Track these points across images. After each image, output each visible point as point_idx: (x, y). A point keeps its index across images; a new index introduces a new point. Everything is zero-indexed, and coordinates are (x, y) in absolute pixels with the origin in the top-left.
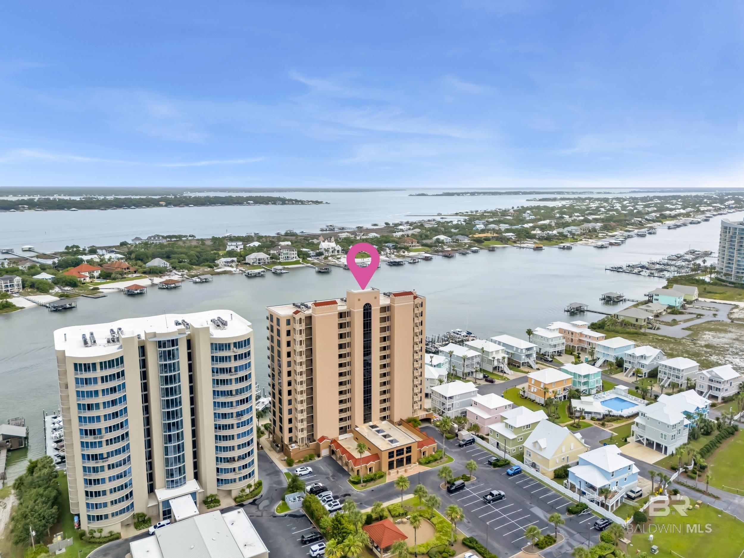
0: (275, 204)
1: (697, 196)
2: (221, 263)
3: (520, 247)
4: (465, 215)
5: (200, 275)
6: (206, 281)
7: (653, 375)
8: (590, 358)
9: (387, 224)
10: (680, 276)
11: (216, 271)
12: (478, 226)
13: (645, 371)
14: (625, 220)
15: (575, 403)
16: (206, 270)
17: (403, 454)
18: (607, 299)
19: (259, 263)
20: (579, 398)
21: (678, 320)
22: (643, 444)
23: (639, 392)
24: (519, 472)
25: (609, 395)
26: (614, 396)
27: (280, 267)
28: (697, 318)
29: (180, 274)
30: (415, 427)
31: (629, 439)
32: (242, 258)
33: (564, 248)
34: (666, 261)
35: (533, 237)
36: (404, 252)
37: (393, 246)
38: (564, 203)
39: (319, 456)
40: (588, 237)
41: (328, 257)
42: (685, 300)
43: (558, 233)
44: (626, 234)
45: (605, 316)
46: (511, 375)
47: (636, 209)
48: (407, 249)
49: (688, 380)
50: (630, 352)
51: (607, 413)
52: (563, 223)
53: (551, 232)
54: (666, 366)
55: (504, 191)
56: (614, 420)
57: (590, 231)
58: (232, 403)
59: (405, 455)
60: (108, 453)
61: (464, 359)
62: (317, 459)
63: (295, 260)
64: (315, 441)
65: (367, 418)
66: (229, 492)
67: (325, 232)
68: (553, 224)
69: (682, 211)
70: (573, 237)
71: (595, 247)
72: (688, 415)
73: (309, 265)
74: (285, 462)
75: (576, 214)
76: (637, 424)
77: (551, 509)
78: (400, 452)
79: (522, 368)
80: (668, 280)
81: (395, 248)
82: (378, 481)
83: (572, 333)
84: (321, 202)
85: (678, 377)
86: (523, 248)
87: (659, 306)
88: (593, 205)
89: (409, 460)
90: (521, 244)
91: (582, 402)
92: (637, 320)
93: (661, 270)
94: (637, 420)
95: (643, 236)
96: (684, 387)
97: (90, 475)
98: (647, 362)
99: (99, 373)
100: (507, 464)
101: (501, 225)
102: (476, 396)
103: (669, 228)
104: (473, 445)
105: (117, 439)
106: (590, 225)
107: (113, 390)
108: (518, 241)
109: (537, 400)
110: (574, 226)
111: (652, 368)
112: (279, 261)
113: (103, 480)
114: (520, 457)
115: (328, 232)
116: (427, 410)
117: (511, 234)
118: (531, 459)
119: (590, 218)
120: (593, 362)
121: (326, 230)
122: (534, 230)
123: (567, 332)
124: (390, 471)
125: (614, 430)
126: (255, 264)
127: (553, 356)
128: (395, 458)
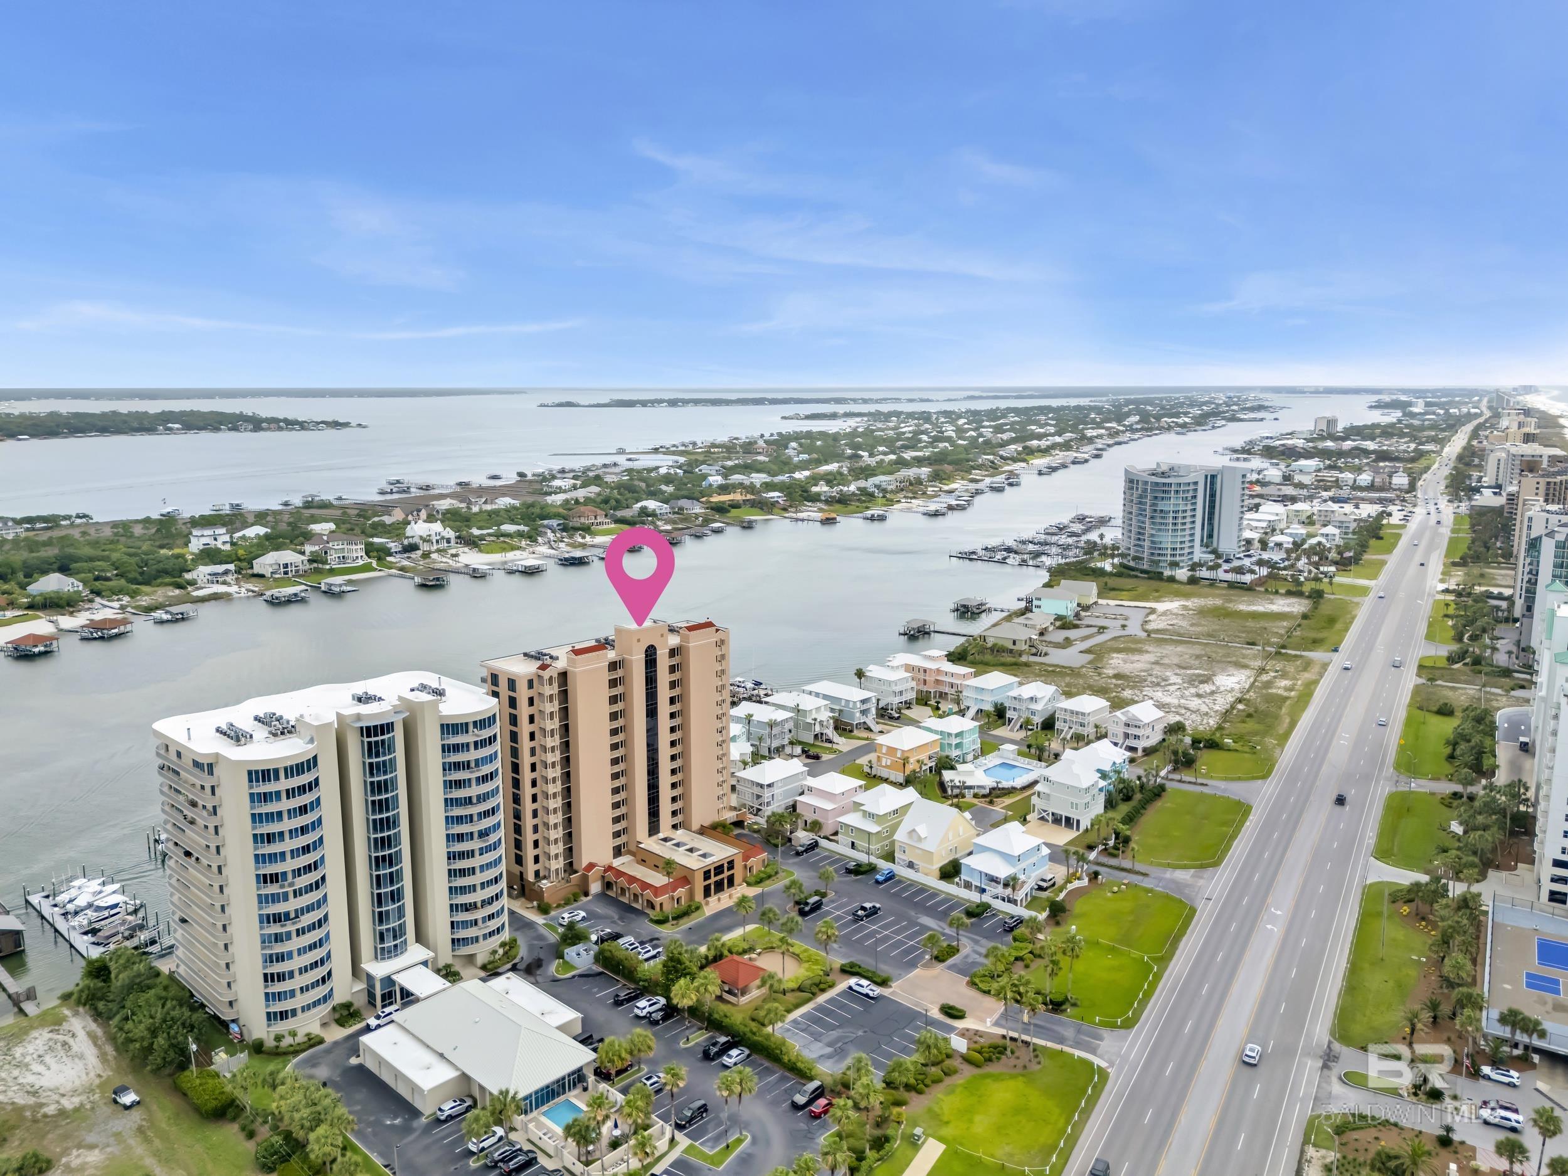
0: (235, 429)
1: (1078, 408)
2: (201, 576)
3: (797, 520)
4: (674, 453)
5: (170, 605)
6: (183, 618)
7: (1049, 725)
8: (956, 709)
9: (521, 475)
10: (1066, 564)
11: (195, 594)
12: (711, 478)
13: (1038, 720)
14: (968, 461)
15: (947, 775)
16: (171, 594)
17: (723, 872)
18: (962, 609)
19: (286, 573)
20: (953, 768)
21: (1072, 638)
22: (1047, 821)
23: (1033, 751)
24: (891, 877)
25: (992, 760)
26: (999, 761)
27: (338, 580)
28: (1099, 633)
29: (116, 604)
30: (727, 834)
31: (1028, 818)
32: (245, 564)
33: (872, 519)
34: (1043, 537)
35: (815, 498)
36: (584, 537)
37: (559, 525)
38: (852, 423)
39: (586, 894)
40: (910, 495)
41: (430, 552)
42: (1079, 605)
43: (859, 489)
44: (973, 486)
45: (965, 638)
46: (843, 744)
47: (981, 435)
48: (587, 530)
49: (1097, 726)
50: (1014, 693)
51: (995, 785)
52: (861, 468)
53: (846, 489)
54: (1066, 710)
55: (734, 397)
56: (1005, 794)
57: (911, 484)
58: (471, 816)
59: (726, 874)
60: (296, 911)
61: (772, 725)
62: (585, 899)
63: (360, 562)
64: (576, 872)
65: (654, 829)
66: (471, 958)
67: (389, 497)
68: (845, 470)
69: (1058, 439)
70: (884, 497)
71: (925, 514)
72: (1104, 775)
73: (394, 571)
74: (534, 910)
75: (881, 449)
76: (1039, 793)
77: (943, 916)
78: (719, 869)
79: (856, 733)
80: (1049, 570)
81: (565, 529)
82: (694, 915)
83: (925, 671)
84: (346, 425)
85: (1083, 725)
86: (803, 520)
87: (1043, 616)
88: (907, 429)
89: (731, 881)
90: (796, 512)
91: (959, 774)
92: (1014, 643)
93: (1037, 555)
94: (1038, 788)
95: (999, 490)
96: (1092, 737)
97: (271, 948)
98: (1038, 707)
99: (284, 784)
100: (872, 869)
101: (753, 475)
102: (805, 779)
103: (1040, 473)
104: (817, 850)
105: (310, 888)
106: (911, 472)
107: (303, 810)
108: (791, 506)
109: (892, 778)
110: (884, 474)
111: (1046, 715)
112: (328, 567)
113: (290, 955)
114: (890, 857)
115: (396, 496)
116: (735, 809)
117: (776, 494)
118: (907, 858)
119: (908, 455)
120: (962, 713)
121: (391, 492)
122: (816, 485)
123: (916, 670)
124: (709, 899)
125: (1007, 808)
126: (277, 576)
127: (900, 709)
128: (713, 879)
